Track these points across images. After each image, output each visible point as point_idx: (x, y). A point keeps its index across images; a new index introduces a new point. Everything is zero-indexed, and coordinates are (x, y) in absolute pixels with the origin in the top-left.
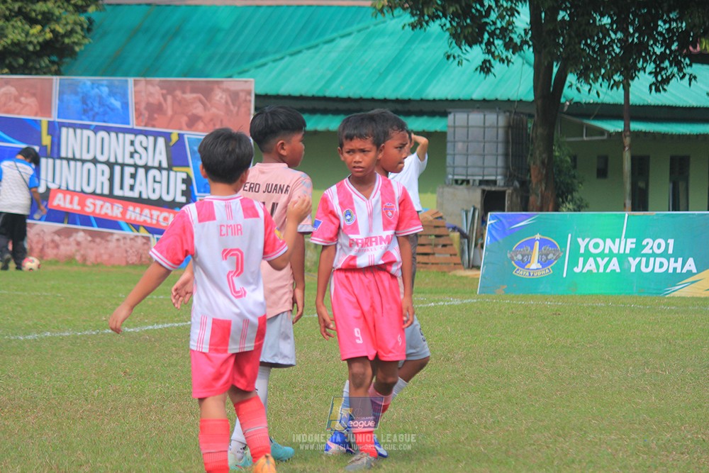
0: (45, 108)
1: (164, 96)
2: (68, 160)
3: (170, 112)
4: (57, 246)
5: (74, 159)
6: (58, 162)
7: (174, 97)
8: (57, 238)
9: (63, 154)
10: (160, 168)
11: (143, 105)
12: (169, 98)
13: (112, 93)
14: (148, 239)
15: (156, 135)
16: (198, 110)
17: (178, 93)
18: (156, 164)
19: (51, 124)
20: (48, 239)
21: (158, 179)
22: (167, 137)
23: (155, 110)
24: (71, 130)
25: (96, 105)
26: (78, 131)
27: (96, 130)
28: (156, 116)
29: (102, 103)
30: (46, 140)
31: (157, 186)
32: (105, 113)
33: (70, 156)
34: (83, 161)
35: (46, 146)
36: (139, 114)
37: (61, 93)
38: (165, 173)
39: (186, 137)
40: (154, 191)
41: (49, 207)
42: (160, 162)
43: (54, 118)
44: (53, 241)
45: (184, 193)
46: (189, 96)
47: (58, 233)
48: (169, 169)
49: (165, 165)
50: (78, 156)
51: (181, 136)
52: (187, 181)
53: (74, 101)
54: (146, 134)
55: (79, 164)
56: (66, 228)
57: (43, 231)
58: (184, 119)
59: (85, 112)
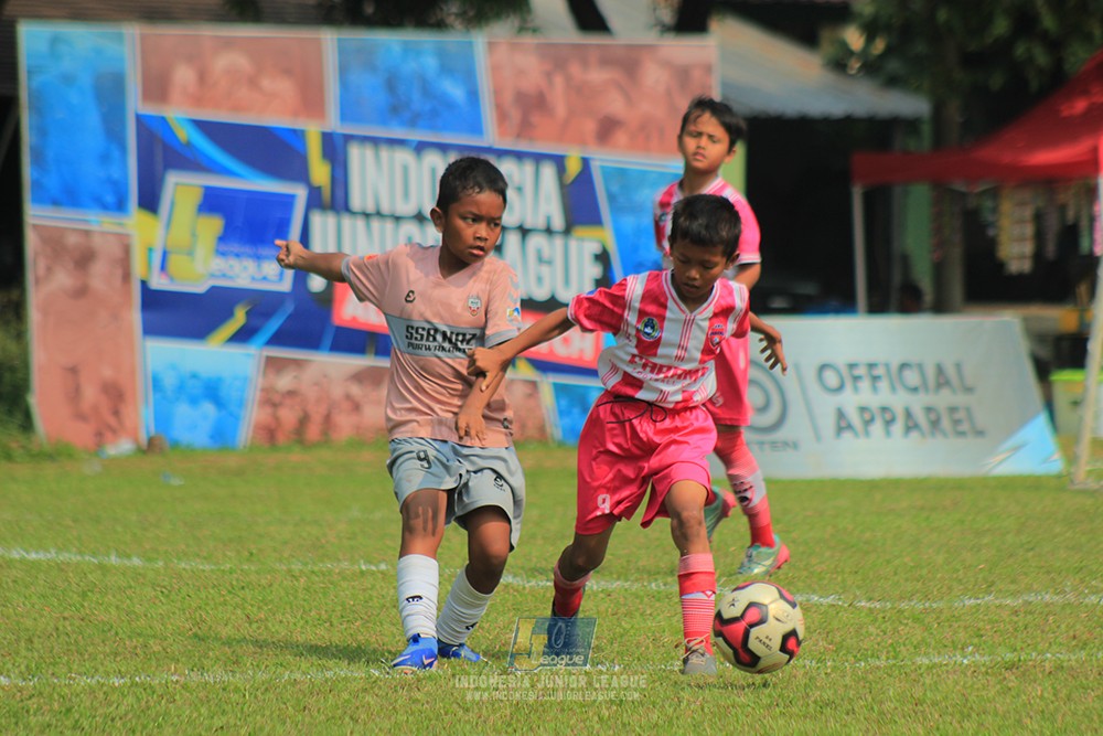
0: (311, 101)
1: (549, 75)
2: (367, 215)
3: (561, 110)
4: (356, 407)
5: (379, 214)
6: (347, 221)
7: (568, 79)
8: (355, 390)
9: (356, 202)
10: (549, 231)
11: (508, 97)
12: (559, 81)
13: (446, 69)
14: (534, 384)
15: (538, 158)
16: (615, 105)
17: (575, 69)
18: (541, 223)
19: (327, 138)
20: (337, 392)
21: (546, 253)
22: (559, 162)
23: (532, 106)
24: (369, 152)
25: (416, 96)
26: (385, 153)
27: (420, 147)
28: (535, 119)
29: (427, 90)
30: (320, 172)
31: (545, 270)
32: (434, 113)
33: (370, 208)
34: (397, 219)
35: (319, 188)
36: (502, 116)
37: (343, 70)
38: (558, 241)
39: (595, 167)
40: (539, 280)
41: (336, 321)
42: (549, 219)
43: (333, 123)
44: (348, 397)
45: (599, 283)
46: (597, 76)
47: (359, 377)
48: (567, 231)
49: (558, 223)
50: (385, 208)
51: (585, 162)
52: (603, 258)
53: (369, 86)
54: (519, 156)
55: (389, 225)
56: (373, 367)
57: (325, 376)
58: (590, 126)
59: (396, 109)
